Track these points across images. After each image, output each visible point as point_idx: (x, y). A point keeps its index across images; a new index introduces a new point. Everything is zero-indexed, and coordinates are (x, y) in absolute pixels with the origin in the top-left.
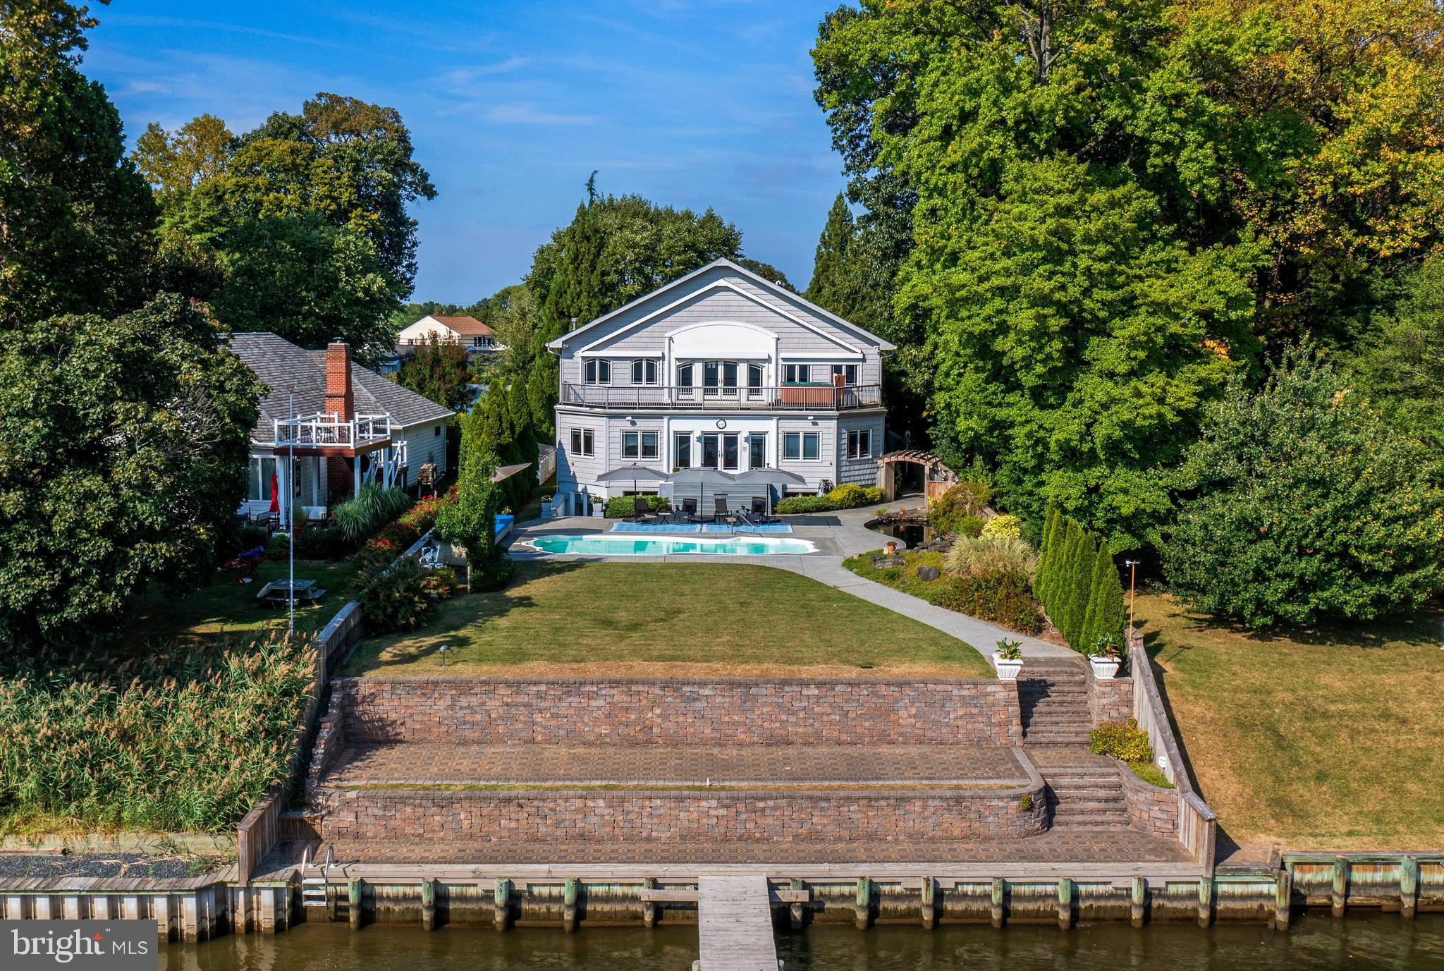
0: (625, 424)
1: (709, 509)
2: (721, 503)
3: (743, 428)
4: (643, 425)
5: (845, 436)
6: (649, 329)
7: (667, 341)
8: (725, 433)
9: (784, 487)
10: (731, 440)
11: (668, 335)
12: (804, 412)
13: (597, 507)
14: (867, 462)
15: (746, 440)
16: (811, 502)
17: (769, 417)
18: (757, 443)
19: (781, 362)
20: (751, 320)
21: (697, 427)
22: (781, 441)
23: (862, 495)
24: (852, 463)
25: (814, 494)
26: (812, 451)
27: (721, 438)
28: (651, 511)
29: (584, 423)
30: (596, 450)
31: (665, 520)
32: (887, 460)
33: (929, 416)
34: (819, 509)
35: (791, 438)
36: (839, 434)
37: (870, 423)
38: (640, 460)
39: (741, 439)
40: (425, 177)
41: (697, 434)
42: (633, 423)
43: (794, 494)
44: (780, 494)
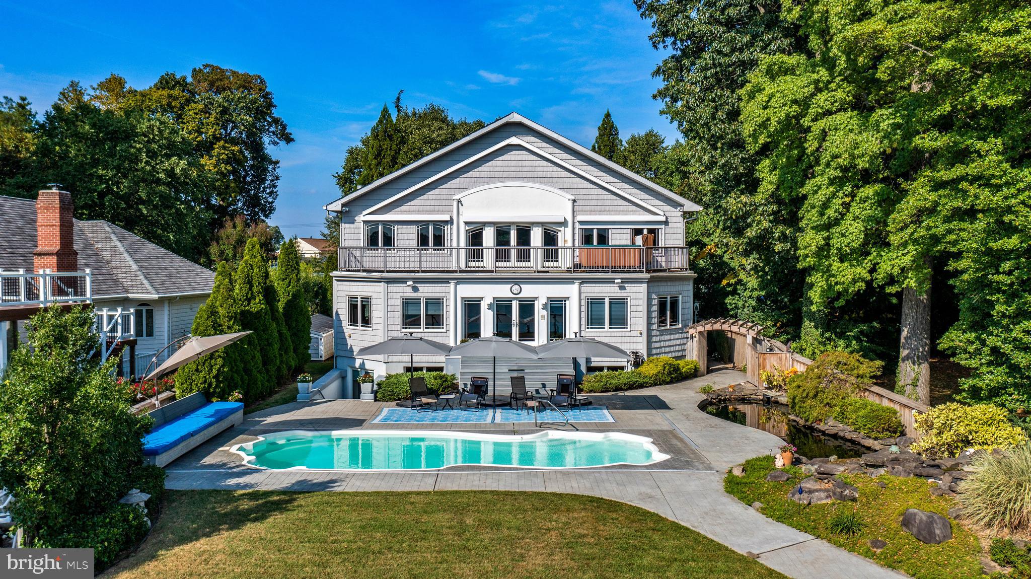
0: (405, 290)
1: (504, 388)
2: (518, 382)
3: (541, 293)
4: (427, 291)
5: (655, 302)
6: (436, 191)
7: (455, 203)
8: (520, 300)
9: (588, 361)
10: (527, 308)
11: (457, 197)
12: (610, 275)
13: (366, 387)
14: (676, 331)
15: (544, 307)
16: (620, 379)
17: (570, 281)
18: (557, 310)
19: (577, 226)
20: (546, 181)
21: (488, 293)
22: (584, 308)
23: (677, 369)
24: (662, 333)
25: (622, 368)
26: (619, 320)
27: (515, 306)
28: (431, 392)
29: (360, 290)
30: (374, 320)
31: (448, 405)
32: (700, 329)
33: (729, 285)
34: (632, 387)
35: (594, 304)
36: (649, 299)
37: (679, 288)
38: (421, 331)
39: (538, 306)
40: (284, 127)
41: (488, 300)
42: (415, 289)
43: (601, 369)
44: (583, 369)
